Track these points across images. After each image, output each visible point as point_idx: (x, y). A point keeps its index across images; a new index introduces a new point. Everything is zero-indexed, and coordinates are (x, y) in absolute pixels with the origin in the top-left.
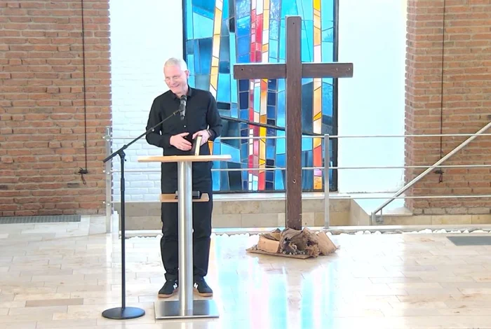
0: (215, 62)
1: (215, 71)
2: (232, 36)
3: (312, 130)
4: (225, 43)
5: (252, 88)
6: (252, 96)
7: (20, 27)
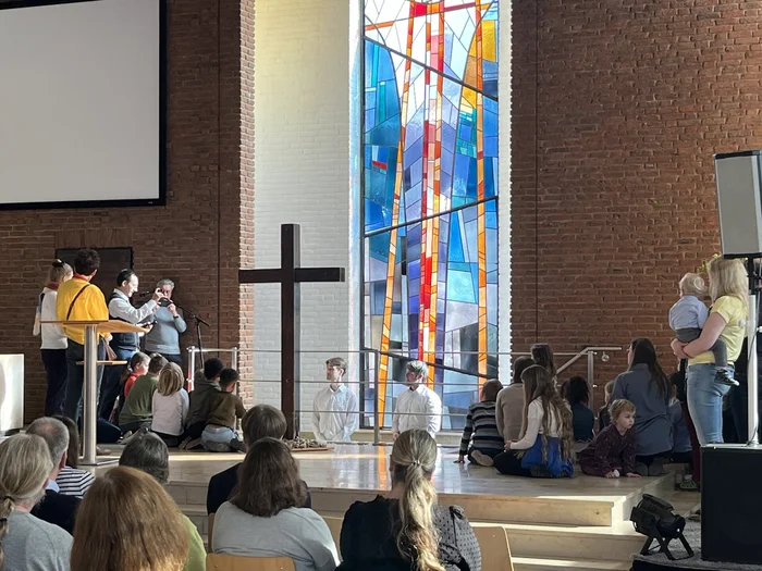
0: (389, 303)
1: (388, 311)
2: (404, 278)
3: (477, 369)
4: (398, 285)
5: (421, 327)
6: (422, 335)
7: (172, 261)
